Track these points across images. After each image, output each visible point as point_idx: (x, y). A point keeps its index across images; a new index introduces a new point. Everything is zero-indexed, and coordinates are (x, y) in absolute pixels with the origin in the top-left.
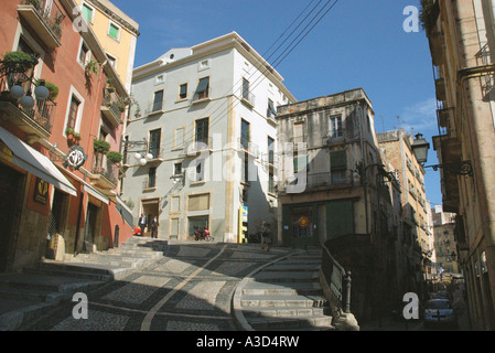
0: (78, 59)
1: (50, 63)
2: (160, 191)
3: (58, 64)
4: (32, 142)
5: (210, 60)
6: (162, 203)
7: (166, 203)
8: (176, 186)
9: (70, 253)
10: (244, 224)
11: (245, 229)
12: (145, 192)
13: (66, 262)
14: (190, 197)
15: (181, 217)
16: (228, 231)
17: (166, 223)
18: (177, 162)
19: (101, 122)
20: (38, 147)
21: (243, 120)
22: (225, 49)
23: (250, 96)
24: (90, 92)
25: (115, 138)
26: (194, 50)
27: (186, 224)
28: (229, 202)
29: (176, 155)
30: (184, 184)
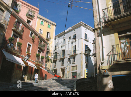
0: (30, 36)
1: (21, 38)
2: (65, 66)
3: (24, 38)
4: (16, 55)
5: (76, 30)
6: (65, 69)
7: (66, 69)
8: (69, 64)
9: (29, 80)
10: (86, 74)
11: (87, 75)
12: (61, 66)
13: (27, 82)
14: (72, 67)
15: (70, 72)
16: (81, 76)
17: (66, 74)
18: (69, 58)
19: (38, 49)
20: (18, 56)
21: (85, 45)
22: (79, 26)
23: (87, 38)
24: (34, 43)
25: (44, 53)
26: (72, 28)
27: (71, 74)
28: (82, 68)
29: (69, 56)
30: (70, 64)
